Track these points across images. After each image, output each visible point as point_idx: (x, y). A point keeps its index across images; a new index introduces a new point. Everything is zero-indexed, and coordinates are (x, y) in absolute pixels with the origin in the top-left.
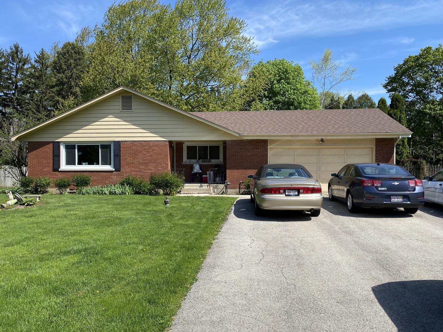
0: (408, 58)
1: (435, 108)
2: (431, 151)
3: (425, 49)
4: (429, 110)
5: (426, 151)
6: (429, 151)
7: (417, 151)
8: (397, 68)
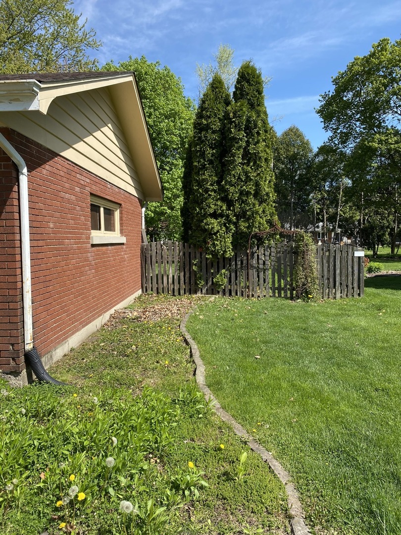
0: (353, 60)
1: (387, 139)
2: (391, 217)
3: (379, 43)
4: (378, 144)
5: (385, 217)
6: (389, 216)
7: (371, 216)
8: (336, 79)
